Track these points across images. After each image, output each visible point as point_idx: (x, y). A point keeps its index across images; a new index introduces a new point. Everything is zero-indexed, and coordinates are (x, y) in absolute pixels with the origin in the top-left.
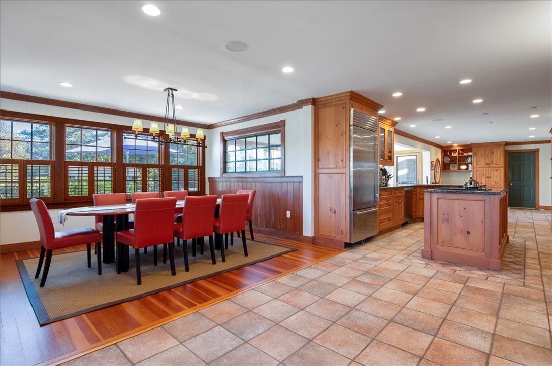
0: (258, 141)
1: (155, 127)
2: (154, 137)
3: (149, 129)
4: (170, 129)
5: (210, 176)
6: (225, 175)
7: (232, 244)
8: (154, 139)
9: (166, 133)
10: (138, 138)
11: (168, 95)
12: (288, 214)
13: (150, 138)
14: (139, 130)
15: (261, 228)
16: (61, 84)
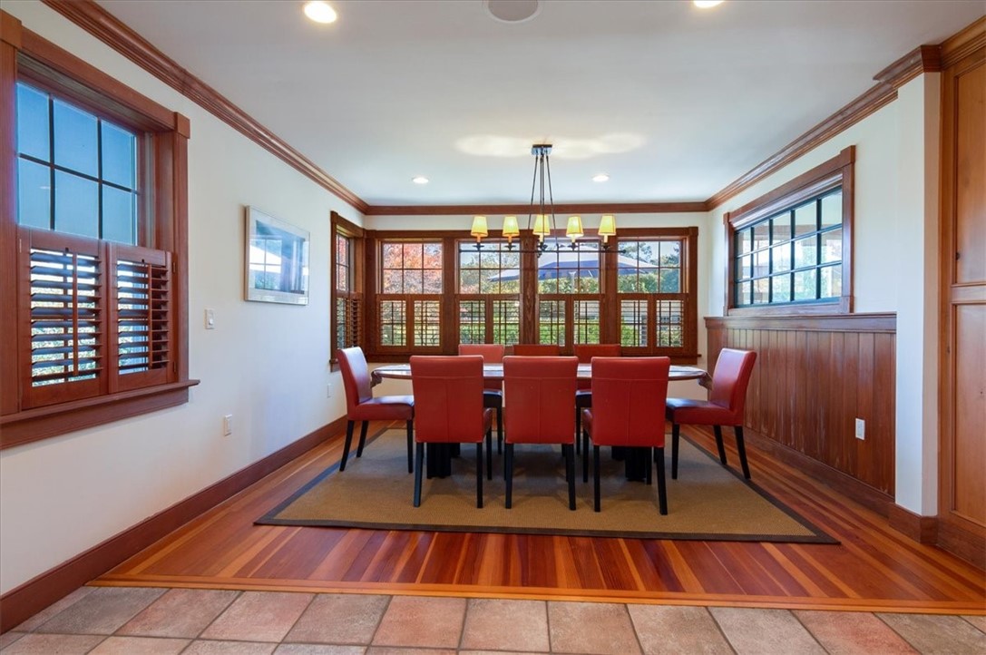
0: (797, 224)
1: (511, 225)
2: (510, 244)
3: (501, 231)
4: (541, 225)
5: (710, 315)
6: (734, 312)
7: (675, 476)
8: (510, 247)
9: (534, 233)
10: (481, 249)
11: (537, 158)
12: (860, 426)
13: (504, 246)
14: (483, 235)
15: (796, 453)
16: (415, 181)
